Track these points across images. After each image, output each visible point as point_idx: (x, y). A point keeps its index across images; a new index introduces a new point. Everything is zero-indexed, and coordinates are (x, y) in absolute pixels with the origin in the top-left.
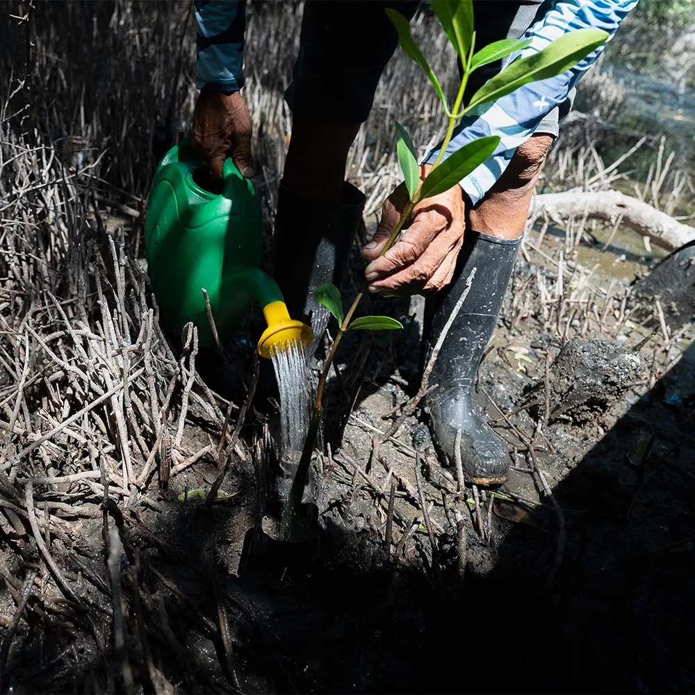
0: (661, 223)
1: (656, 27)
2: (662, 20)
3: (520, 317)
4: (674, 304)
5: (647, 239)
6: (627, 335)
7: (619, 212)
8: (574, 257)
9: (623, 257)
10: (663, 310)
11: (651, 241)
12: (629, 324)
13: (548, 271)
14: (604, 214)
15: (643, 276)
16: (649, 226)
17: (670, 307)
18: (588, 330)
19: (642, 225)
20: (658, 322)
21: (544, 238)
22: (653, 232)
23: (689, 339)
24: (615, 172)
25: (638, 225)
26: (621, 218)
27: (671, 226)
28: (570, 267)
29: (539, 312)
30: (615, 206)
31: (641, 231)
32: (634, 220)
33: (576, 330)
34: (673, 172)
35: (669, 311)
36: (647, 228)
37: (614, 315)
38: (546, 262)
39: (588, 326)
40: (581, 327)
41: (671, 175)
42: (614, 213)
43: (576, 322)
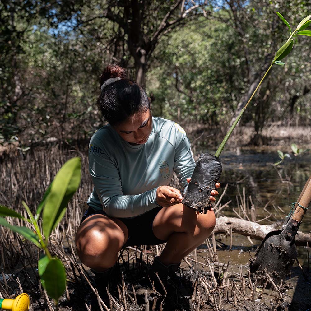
0: (252, 227)
1: (215, 127)
2: (217, 123)
3: (199, 306)
4: (275, 272)
5: (249, 238)
6: (260, 298)
7: (230, 227)
8: (217, 259)
9: (242, 251)
10: (271, 277)
11: (251, 238)
12: (258, 290)
13: (206, 272)
14: (223, 230)
15: (254, 260)
16: (247, 230)
17: (274, 274)
18: (238, 301)
19: (243, 231)
20: (272, 284)
21: (197, 252)
22: (250, 233)
23: (292, 288)
24: (220, 205)
25: (241, 231)
26: (231, 230)
27: (257, 227)
28: (216, 265)
29: (209, 300)
30: (226, 225)
31: (244, 233)
32: (238, 229)
33: (232, 304)
34: (248, 197)
35: (274, 276)
36: (246, 231)
37: (249, 287)
38: (203, 267)
39: (238, 299)
40: (234, 301)
41: (248, 200)
42: (227, 228)
43: (231, 299)
